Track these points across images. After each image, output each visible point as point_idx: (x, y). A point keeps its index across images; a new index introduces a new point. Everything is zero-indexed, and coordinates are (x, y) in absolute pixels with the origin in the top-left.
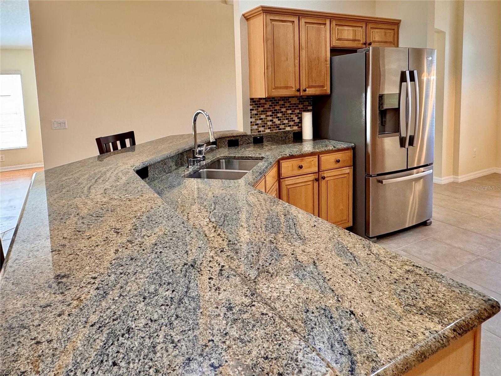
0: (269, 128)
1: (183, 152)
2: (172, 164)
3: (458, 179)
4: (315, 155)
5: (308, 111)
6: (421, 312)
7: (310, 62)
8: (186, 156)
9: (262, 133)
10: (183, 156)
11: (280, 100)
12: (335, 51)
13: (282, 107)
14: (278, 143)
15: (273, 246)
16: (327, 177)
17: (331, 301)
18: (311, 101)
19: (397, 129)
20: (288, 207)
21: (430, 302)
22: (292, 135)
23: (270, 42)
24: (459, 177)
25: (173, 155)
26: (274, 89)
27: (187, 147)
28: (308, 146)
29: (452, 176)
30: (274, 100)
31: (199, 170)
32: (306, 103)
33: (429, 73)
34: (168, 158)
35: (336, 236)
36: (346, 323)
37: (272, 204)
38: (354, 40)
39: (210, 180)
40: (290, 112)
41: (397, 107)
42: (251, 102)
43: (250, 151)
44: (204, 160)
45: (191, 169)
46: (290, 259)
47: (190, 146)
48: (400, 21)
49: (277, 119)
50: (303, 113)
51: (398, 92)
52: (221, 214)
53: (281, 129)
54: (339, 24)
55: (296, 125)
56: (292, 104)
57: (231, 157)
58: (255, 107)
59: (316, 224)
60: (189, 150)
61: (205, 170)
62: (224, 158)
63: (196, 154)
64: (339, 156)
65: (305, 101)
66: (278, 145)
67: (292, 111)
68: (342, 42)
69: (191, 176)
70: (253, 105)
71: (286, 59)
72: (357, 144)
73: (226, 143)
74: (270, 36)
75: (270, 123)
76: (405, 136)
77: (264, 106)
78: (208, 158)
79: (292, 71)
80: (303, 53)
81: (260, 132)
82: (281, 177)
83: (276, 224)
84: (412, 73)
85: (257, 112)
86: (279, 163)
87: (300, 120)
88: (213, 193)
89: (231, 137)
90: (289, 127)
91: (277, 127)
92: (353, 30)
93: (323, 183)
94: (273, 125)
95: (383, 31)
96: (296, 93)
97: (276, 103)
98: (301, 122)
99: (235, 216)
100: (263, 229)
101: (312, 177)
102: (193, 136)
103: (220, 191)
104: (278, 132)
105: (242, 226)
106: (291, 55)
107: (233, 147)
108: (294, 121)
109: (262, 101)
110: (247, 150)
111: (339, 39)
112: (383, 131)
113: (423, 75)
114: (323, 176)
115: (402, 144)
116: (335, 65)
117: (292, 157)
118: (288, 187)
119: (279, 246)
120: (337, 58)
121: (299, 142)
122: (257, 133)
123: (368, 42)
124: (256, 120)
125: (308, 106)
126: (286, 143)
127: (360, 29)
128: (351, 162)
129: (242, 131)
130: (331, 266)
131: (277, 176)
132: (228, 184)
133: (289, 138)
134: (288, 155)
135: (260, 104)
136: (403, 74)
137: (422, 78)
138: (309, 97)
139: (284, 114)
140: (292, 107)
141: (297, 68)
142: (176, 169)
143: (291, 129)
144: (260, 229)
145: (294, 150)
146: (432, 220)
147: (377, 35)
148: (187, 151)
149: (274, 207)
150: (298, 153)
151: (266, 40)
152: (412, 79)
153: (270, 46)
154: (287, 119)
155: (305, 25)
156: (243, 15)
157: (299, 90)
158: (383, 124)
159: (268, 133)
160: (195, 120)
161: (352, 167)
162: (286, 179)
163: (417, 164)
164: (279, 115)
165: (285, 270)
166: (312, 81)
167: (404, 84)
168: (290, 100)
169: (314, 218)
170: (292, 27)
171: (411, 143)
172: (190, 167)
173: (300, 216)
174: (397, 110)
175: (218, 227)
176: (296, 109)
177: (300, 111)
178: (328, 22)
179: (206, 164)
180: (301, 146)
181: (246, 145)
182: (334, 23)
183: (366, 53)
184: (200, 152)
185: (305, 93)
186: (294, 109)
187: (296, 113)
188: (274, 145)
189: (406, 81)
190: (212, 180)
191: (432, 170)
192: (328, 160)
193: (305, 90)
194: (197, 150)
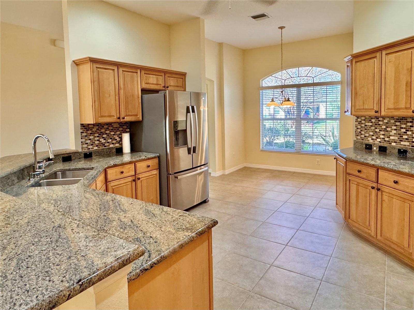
0: (96, 146)
1: (24, 169)
2: (15, 178)
3: (225, 172)
4: (132, 163)
5: (127, 132)
6: (183, 230)
7: (126, 98)
8: (26, 172)
9: (91, 150)
10: (24, 171)
11: (105, 125)
12: (144, 91)
13: (107, 130)
14: (104, 157)
15: (105, 218)
16: (142, 178)
17: (140, 235)
18: (128, 125)
19: (185, 143)
20: (114, 196)
21: (188, 226)
22: (115, 150)
23: (96, 83)
24: (226, 171)
25: (15, 171)
26: (100, 117)
27: (27, 164)
28: (127, 157)
29: (222, 171)
30: (100, 125)
31: (39, 181)
32: (125, 127)
33: (204, 106)
34: (11, 174)
35: (145, 207)
36: (147, 241)
37: (103, 196)
38: (157, 84)
39: (52, 186)
40: (112, 133)
41: (185, 129)
42: (81, 127)
43: (82, 164)
44: (43, 173)
45: (32, 181)
46: (117, 221)
47: (30, 163)
48: (186, 73)
49: (103, 139)
50: (122, 134)
51: (185, 119)
52: (66, 206)
53: (106, 146)
54: (146, 73)
55: (118, 143)
56: (114, 128)
57: (66, 169)
58: (85, 130)
59: (132, 202)
60: (29, 166)
61: (45, 181)
62: (60, 171)
63: (37, 169)
64: (149, 163)
65: (124, 125)
66: (104, 158)
67: (114, 133)
68: (149, 85)
69: (33, 186)
70: (83, 129)
71: (109, 96)
72: (161, 154)
73: (60, 160)
74: (96, 79)
75: (97, 142)
76: (190, 147)
77: (92, 130)
78: (47, 172)
79: (113, 104)
80: (122, 92)
81: (89, 149)
82: (108, 181)
83: (107, 206)
84: (193, 108)
85: (87, 134)
86: (105, 171)
87: (120, 139)
88: (57, 195)
89: (65, 154)
90: (113, 145)
91: (103, 145)
92: (156, 77)
93: (139, 182)
94: (99, 144)
95: (176, 79)
96: (117, 120)
97: (102, 127)
98: (121, 140)
99: (77, 206)
100: (98, 210)
101: (131, 179)
102: (34, 155)
103: (62, 193)
104: (104, 149)
105: (83, 211)
106: (112, 93)
107: (67, 162)
108: (116, 140)
109: (90, 126)
110: (80, 163)
111: (147, 83)
112: (177, 145)
113: (201, 107)
114: (138, 177)
115: (189, 153)
116: (145, 101)
117: (115, 166)
118: (113, 187)
119: (110, 217)
120: (146, 96)
121: (121, 155)
122: (87, 150)
123: (166, 86)
124: (86, 140)
125: (127, 129)
126: (110, 157)
127: (161, 77)
128: (157, 166)
129: (75, 149)
130: (141, 221)
131: (104, 180)
132: (68, 188)
133: (113, 153)
134: (112, 165)
135: (89, 128)
136: (188, 108)
137: (200, 109)
138: (126, 123)
139: (109, 135)
140: (114, 129)
141: (117, 102)
142: (18, 182)
143: (114, 146)
144: (96, 210)
145: (117, 161)
146: (209, 199)
147: (172, 82)
148: (27, 167)
149: (105, 197)
150: (120, 163)
151: (93, 82)
152: (193, 111)
153: (96, 86)
154: (110, 139)
155: (123, 73)
156: (74, 61)
157: (119, 118)
158: (177, 139)
159: (96, 150)
160: (35, 142)
161: (158, 170)
162: (112, 182)
163: (200, 164)
164: (105, 136)
165: (114, 227)
166: (129, 111)
167: (188, 114)
168: (112, 125)
169: (131, 200)
170: (112, 73)
171: (194, 151)
172: (31, 179)
173: (122, 200)
174: (185, 131)
175: (65, 213)
176: (117, 131)
177: (120, 132)
178: (139, 71)
179: (45, 176)
180: (122, 158)
181: (78, 160)
182: (143, 72)
183: (164, 95)
184: (40, 168)
185: (124, 120)
186: (116, 131)
187: (117, 135)
188: (101, 158)
189: (190, 113)
190: (54, 186)
191: (207, 168)
192: (141, 166)
193: (124, 118)
194: (37, 166)
